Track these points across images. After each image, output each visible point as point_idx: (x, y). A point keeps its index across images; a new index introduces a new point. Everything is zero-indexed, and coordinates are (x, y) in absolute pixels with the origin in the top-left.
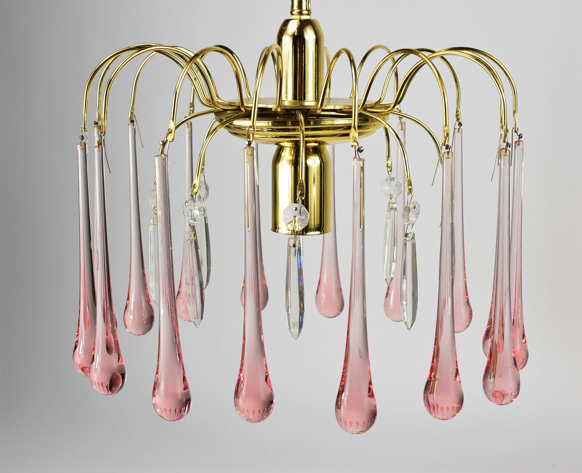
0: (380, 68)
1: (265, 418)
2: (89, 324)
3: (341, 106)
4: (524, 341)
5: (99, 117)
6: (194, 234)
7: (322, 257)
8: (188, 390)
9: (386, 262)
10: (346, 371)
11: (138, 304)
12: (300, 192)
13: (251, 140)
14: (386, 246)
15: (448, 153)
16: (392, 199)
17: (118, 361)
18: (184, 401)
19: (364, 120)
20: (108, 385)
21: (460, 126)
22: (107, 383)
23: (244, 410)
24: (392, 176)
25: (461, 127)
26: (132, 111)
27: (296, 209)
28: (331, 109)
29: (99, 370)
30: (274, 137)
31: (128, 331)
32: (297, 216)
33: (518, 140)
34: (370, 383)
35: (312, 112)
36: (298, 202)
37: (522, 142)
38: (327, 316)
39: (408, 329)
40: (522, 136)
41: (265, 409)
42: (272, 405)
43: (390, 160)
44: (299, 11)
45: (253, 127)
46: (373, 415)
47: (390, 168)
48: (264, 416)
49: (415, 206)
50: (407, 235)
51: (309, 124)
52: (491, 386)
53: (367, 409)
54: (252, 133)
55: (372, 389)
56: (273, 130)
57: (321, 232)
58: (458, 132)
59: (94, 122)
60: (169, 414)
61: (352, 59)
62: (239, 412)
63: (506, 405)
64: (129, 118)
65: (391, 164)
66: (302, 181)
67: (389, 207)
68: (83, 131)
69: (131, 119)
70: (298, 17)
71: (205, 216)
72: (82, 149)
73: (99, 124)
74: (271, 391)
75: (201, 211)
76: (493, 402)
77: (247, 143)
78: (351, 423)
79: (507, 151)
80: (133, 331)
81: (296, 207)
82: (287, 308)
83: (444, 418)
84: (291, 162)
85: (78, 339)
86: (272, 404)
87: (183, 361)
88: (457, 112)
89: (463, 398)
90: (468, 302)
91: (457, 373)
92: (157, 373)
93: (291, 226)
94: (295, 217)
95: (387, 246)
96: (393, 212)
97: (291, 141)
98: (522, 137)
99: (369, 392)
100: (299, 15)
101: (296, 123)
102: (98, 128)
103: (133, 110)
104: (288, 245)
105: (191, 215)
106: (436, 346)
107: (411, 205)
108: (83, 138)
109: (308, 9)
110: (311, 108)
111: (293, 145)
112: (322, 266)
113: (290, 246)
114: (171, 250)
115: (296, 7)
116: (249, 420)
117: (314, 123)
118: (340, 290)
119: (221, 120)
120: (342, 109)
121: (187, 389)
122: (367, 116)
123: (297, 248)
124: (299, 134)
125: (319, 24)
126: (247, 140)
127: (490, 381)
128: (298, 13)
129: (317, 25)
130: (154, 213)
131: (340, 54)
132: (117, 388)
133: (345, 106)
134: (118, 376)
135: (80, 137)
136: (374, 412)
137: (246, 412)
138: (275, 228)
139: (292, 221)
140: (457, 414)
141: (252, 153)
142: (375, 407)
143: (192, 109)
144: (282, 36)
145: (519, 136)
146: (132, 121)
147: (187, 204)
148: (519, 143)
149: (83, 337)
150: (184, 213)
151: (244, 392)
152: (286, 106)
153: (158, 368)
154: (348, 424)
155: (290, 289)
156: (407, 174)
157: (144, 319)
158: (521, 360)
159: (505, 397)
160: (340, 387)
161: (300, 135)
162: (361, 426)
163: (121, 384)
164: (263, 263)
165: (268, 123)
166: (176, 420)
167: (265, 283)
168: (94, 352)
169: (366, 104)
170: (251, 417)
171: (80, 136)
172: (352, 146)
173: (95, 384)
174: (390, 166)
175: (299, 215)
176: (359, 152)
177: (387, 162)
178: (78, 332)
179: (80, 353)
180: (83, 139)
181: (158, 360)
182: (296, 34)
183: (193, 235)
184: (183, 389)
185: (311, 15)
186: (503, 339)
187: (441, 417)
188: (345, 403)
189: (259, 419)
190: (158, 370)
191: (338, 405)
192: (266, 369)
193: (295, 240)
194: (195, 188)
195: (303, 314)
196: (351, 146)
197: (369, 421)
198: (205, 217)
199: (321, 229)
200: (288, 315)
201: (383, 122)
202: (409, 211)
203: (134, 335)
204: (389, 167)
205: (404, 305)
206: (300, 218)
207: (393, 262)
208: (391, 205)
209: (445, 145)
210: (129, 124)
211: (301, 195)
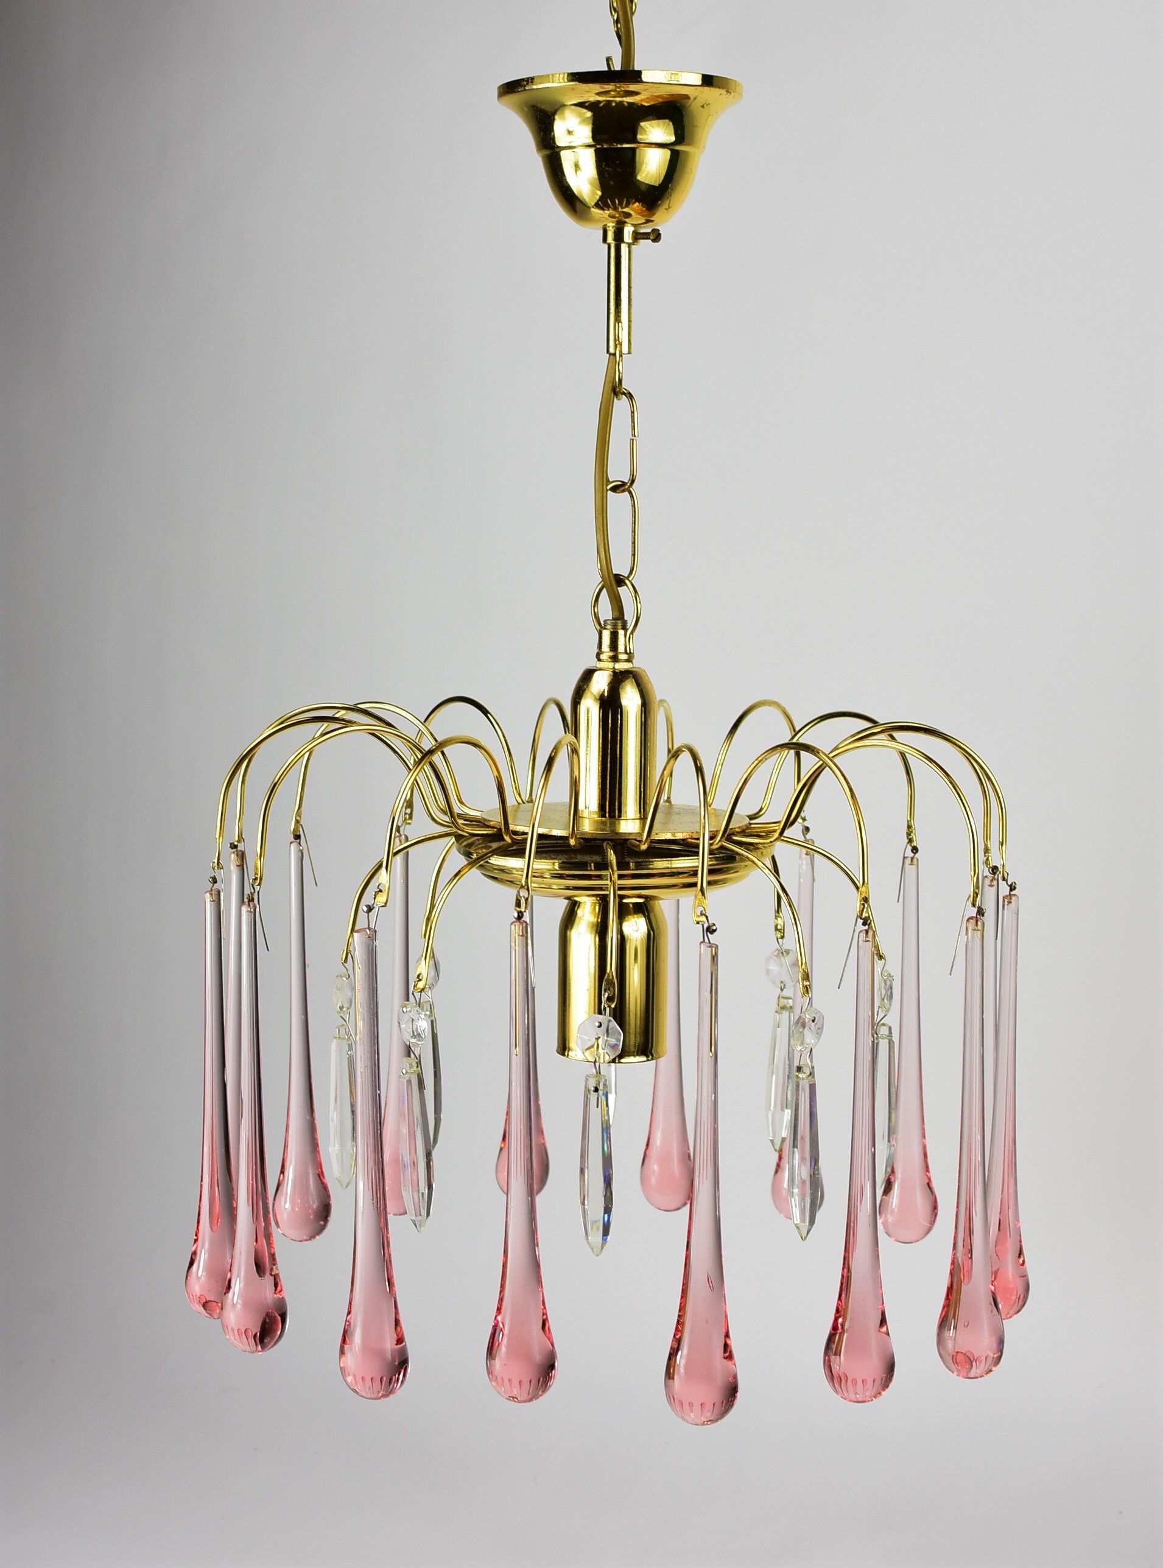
0: (750, 775)
1: (541, 1395)
2: (220, 1220)
3: (685, 834)
4: (1021, 1261)
5: (240, 835)
6: (417, 1064)
7: (654, 1093)
8: (404, 1344)
9: (772, 1108)
10: (684, 1314)
11: (301, 1180)
12: (609, 994)
13: (523, 910)
14: (772, 1077)
15: (867, 932)
16: (785, 989)
17: (274, 1292)
18: (397, 1363)
19: (726, 860)
20: (256, 1334)
21: (915, 853)
22: (256, 1329)
23: (503, 1380)
24: (785, 947)
25: (917, 855)
26: (298, 818)
27: (600, 1026)
28: (667, 838)
29: (239, 1306)
30: (564, 888)
31: (281, 1232)
32: (601, 1037)
33: (1008, 894)
34: (727, 1336)
35: (633, 845)
36: (603, 1012)
37: (1016, 897)
38: (662, 1208)
39: (802, 1238)
40: (1016, 886)
41: (541, 1379)
42: (553, 1372)
43: (781, 917)
44: (611, 654)
45: (526, 887)
46: (731, 1392)
47: (781, 932)
48: (538, 1393)
49: (815, 1017)
50: (800, 1069)
51: (628, 868)
52: (950, 1345)
53: (720, 1381)
54: (524, 897)
55: (731, 1346)
56: (561, 877)
57: (647, 1057)
58: (912, 864)
59: (231, 844)
60: (370, 1387)
61: (699, 765)
62: (494, 1384)
63: (979, 1379)
64: (292, 830)
65: (782, 924)
66: (611, 975)
67: (778, 1005)
68: (216, 868)
69: (295, 833)
70: (611, 665)
71: (432, 1019)
72: (214, 901)
73: (239, 849)
74: (551, 1346)
75: (425, 1009)
76: (955, 1373)
77: (516, 915)
78: (691, 1404)
79: (979, 923)
80: (291, 1233)
81: (600, 1021)
82: (582, 1199)
83: (859, 1400)
84: (595, 928)
85: (197, 1248)
86: (552, 1370)
87: (395, 1291)
88: (909, 827)
89: (894, 1362)
90: (929, 1185)
91: (883, 1321)
92: (349, 1313)
93: (591, 1054)
94: (597, 1039)
95: (774, 1077)
96: (786, 1014)
97: (593, 895)
98: (1015, 888)
99: (725, 1351)
100: (613, 662)
101: (603, 865)
102: (237, 855)
103: (300, 817)
104: (586, 1087)
105: (413, 1029)
106: (846, 1270)
107: (808, 1016)
108: (214, 880)
109: (628, 651)
110: (631, 838)
111: (598, 901)
112: (654, 1110)
113: (589, 1091)
114: (379, 1095)
115: (606, 646)
116: (514, 1398)
117: (636, 866)
118: (687, 1157)
119: (468, 855)
120: (687, 839)
121: (401, 1343)
122: (732, 851)
123: (601, 1092)
124: (607, 885)
125: (648, 678)
126: (516, 910)
127: (950, 1333)
128: (611, 657)
129: (645, 680)
130: (341, 1017)
131: (679, 753)
132: (272, 1339)
133: (692, 833)
134: (275, 1317)
135: (210, 880)
136: (734, 1386)
137: (506, 1383)
138: (563, 1048)
139: (592, 1046)
140: (883, 1393)
141: (524, 933)
142: (735, 1377)
143: (409, 811)
144: (580, 699)
145: (1010, 886)
146: (297, 837)
147: (405, 1010)
148: (1011, 899)
149: (207, 1245)
150: (399, 1026)
151: (503, 1349)
152: (586, 833)
153: (350, 1303)
154: (686, 1406)
155: (588, 1166)
156: (802, 960)
157: (310, 1211)
158: (1014, 1298)
159: (974, 1364)
160: (673, 1341)
161: (609, 886)
162: (709, 1411)
163: (279, 1332)
164: (540, 1102)
165: (554, 863)
166: (380, 1398)
167: (543, 1142)
168: (231, 1274)
169: (730, 827)
170: (516, 1393)
171: (211, 878)
172: (698, 923)
173: (233, 1330)
174: (781, 929)
175: (606, 1035)
176: (708, 933)
177: (776, 921)
178: (196, 1235)
179: (200, 1275)
180: (216, 882)
181: (352, 1290)
182: (606, 694)
183: (415, 1065)
184: (396, 1343)
185: (634, 661)
186: (971, 1258)
187: (853, 1397)
188: (682, 1370)
189: (530, 1396)
190: (351, 1308)
191: (669, 1375)
192: (542, 1307)
193: (597, 1079)
194: (420, 980)
195: (611, 1211)
196: (695, 922)
197: (724, 1402)
198: (432, 1021)
199: (649, 1054)
200: (584, 1211)
201: (759, 863)
202: (804, 1026)
203: (292, 1240)
204: (779, 930)
205: (795, 1194)
206: (606, 1040)
207: (787, 1108)
208: (782, 1000)
209: (861, 919)
210: (291, 843)
211: (610, 999)
